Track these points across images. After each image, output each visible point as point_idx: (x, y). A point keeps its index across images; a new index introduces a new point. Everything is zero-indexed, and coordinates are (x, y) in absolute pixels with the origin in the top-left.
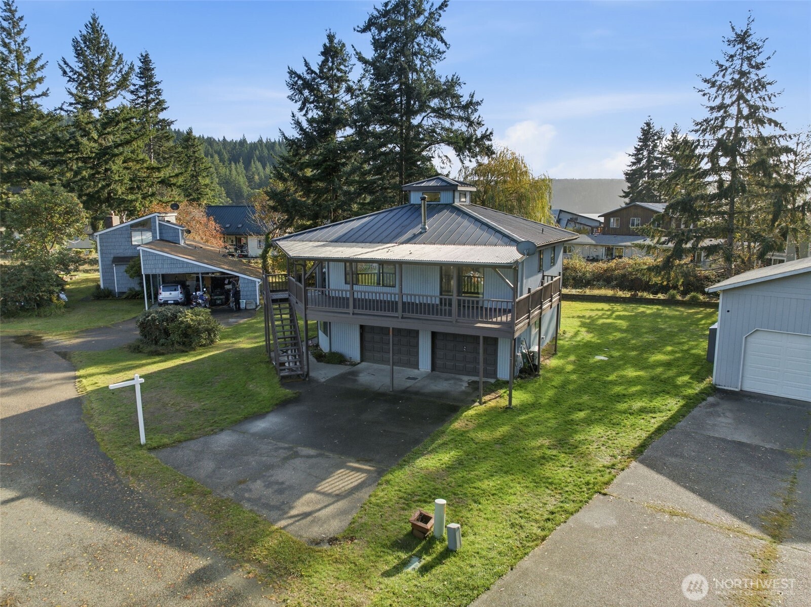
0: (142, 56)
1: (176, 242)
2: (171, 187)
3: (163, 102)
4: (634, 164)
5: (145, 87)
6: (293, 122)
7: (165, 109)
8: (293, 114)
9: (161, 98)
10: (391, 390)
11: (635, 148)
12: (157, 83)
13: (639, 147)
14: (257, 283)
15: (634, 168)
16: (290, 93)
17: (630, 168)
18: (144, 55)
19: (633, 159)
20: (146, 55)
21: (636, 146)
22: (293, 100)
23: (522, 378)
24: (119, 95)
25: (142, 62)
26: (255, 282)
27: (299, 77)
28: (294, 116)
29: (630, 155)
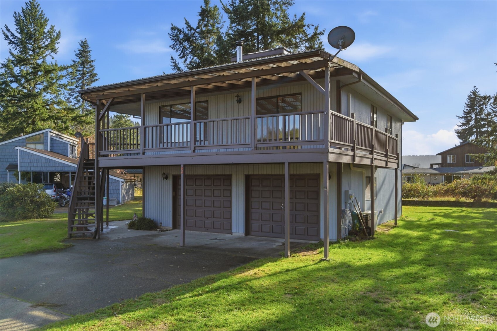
0: (82, 42)
1: (65, 154)
2: (81, 123)
3: (95, 75)
4: (464, 124)
5: (83, 64)
6: (172, 64)
7: (97, 80)
8: (172, 57)
9: (94, 72)
10: (182, 245)
11: (464, 112)
12: (92, 61)
13: (467, 111)
14: (121, 183)
15: (464, 127)
16: (172, 42)
17: (460, 128)
18: (84, 42)
19: (463, 121)
20: (85, 41)
21: (465, 110)
22: (175, 49)
23: (351, 240)
24: (49, 56)
25: (81, 46)
26: (118, 182)
27: (180, 31)
28: (173, 59)
29: (460, 117)
